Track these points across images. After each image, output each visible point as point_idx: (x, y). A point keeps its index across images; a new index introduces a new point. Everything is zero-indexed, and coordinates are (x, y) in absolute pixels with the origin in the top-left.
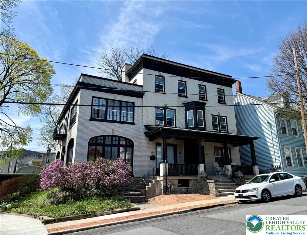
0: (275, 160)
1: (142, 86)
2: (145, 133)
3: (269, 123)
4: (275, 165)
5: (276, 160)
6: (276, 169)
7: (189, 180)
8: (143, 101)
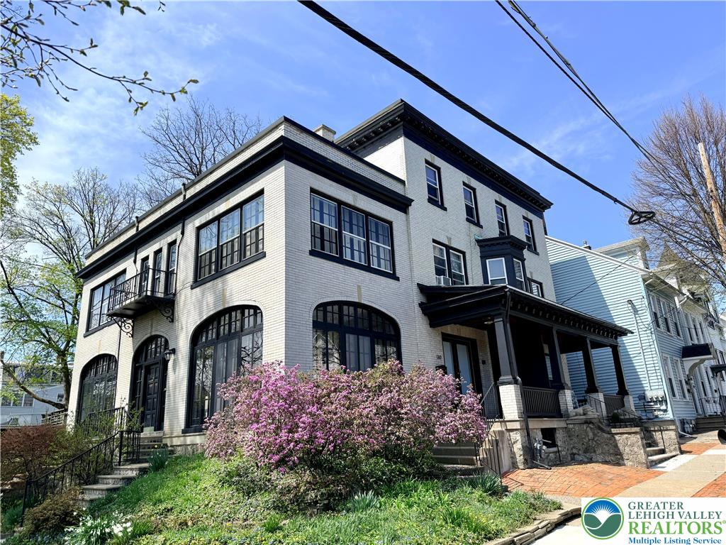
0: (648, 385)
1: (402, 182)
2: (421, 305)
3: (630, 302)
4: (649, 394)
5: (651, 384)
6: (652, 404)
7: (555, 429)
8: (407, 220)
